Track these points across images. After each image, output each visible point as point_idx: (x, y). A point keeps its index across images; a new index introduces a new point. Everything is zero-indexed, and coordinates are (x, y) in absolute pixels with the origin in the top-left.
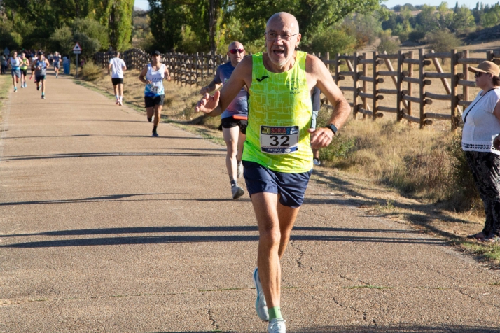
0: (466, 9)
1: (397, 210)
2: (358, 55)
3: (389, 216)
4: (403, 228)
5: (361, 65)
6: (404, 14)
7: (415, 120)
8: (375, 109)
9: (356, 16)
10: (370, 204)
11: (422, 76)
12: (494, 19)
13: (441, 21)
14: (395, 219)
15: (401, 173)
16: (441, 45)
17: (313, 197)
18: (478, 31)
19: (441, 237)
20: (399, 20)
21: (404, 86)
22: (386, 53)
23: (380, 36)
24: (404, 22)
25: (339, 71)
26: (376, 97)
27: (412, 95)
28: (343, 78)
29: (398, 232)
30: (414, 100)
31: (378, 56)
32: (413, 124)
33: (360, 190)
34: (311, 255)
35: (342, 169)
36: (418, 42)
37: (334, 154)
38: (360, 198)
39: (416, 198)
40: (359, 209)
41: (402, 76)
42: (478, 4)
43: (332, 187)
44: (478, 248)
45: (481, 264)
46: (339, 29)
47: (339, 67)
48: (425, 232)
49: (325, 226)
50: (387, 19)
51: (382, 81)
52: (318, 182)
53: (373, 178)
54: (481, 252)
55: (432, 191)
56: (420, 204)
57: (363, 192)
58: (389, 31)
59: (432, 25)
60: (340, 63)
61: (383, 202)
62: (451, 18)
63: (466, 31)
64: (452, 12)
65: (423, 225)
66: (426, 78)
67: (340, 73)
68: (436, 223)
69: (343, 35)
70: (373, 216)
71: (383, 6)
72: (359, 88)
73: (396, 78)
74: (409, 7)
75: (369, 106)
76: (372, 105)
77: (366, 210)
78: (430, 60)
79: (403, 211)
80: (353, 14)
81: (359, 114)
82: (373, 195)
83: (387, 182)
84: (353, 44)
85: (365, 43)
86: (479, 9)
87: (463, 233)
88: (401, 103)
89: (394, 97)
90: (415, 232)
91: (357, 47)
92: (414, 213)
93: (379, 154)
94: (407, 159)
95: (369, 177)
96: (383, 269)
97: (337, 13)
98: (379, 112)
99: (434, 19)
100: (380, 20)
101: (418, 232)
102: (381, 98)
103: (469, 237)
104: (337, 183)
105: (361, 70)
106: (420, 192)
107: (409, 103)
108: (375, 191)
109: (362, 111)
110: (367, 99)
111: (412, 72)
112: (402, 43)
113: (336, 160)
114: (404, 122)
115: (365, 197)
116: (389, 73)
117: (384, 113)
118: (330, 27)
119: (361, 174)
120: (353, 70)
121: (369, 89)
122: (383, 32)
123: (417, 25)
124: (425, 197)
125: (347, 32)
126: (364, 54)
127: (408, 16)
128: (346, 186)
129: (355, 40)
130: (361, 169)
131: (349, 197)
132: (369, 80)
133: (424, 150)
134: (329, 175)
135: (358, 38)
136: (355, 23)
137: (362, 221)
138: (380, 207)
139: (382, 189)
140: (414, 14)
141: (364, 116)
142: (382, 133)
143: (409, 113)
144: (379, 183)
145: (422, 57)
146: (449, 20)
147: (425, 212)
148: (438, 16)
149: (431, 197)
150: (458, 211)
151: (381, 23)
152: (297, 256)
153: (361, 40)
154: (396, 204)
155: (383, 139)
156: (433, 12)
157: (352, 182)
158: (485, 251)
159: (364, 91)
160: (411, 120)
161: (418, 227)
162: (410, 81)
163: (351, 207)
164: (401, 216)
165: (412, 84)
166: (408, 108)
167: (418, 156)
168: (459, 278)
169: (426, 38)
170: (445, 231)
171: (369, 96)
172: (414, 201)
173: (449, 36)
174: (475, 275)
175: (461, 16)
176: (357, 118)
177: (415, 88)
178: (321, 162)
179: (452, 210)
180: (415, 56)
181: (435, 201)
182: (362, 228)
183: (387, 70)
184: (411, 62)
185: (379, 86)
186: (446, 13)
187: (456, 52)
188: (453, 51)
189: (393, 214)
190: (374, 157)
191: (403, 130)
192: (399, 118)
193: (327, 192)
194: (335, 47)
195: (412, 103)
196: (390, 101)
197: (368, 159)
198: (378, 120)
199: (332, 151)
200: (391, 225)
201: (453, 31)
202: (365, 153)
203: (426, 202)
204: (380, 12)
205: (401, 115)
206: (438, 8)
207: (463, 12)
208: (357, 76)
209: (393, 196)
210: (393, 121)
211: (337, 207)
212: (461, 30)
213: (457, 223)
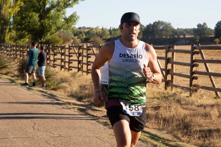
0: (106, 29)
1: (75, 106)
2: (63, 46)
3: (72, 109)
4: (77, 113)
5: (64, 50)
6: (82, 30)
7: (85, 72)
8: (69, 67)
9: (64, 31)
10: (64, 104)
11: (88, 54)
12: (117, 33)
13: (97, 33)
14: (74, 110)
15: (78, 92)
16: (96, 43)
17: (42, 102)
18: (111, 38)
19: (91, 117)
20: (81, 33)
21: (80, 58)
22: (74, 45)
23: (73, 39)
24: (82, 33)
25: (55, 52)
26: (70, 62)
27: (84, 62)
28: (57, 55)
29: (74, 115)
30: (85, 64)
31: (71, 46)
32: (84, 73)
33: (61, 99)
34: (39, 124)
35: (54, 91)
36: (87, 42)
37: (51, 84)
38: (61, 102)
39: (83, 102)
40: (60, 106)
41: (80, 55)
42: (111, 27)
43: (49, 98)
44: (105, 121)
45: (105, 127)
46: (56, 35)
47: (55, 51)
48: (85, 115)
49: (46, 113)
50: (75, 32)
51: (72, 56)
52: (44, 95)
53: (67, 94)
54: (106, 122)
55: (89, 99)
56: (84, 104)
57: (62, 100)
58: (76, 37)
59: (93, 35)
60: (55, 49)
61: (69, 103)
62: (101, 32)
63: (106, 38)
64: (101, 30)
65: (84, 112)
66: (89, 55)
67: (55, 53)
68: (90, 112)
69: (57, 38)
70: (65, 109)
71: (74, 27)
72: (63, 59)
73: (78, 55)
74: (84, 28)
75: (67, 66)
76: (68, 65)
77: (62, 106)
78: (91, 48)
79: (77, 107)
80: (62, 30)
81: (63, 69)
82: (66, 101)
83: (72, 96)
84: (61, 42)
85: (67, 41)
86: (111, 29)
87: (100, 115)
88: (80, 65)
89: (77, 62)
90: (81, 115)
91: (63, 43)
92: (81, 107)
93: (70, 85)
94: (80, 87)
95: (65, 94)
96: (67, 130)
97: (55, 29)
98: (71, 68)
99: (94, 33)
100: (73, 32)
101: (83, 115)
102: (72, 63)
103: (102, 117)
104: (52, 96)
105: (64, 52)
106: (85, 99)
107: (82, 65)
108: (67, 99)
109: (64, 68)
110: (66, 63)
111: (84, 53)
112: (81, 41)
113: (52, 87)
114: (80, 72)
115: (63, 101)
116: (75, 53)
117: (73, 69)
118: (53, 35)
119: (62, 92)
120: (61, 52)
121: (67, 59)
122: (74, 37)
123: (87, 35)
124: (87, 101)
125: (60, 37)
126: (65, 46)
127: (84, 31)
128: (55, 97)
129: (63, 40)
130: (62, 91)
131: (56, 102)
132: (67, 56)
133: (87, 83)
134: (49, 93)
135: (64, 39)
136: (63, 33)
137: (60, 111)
138: (68, 105)
139: (70, 98)
140: (86, 30)
141: (65, 70)
142: (71, 76)
143: (82, 69)
144: (69, 96)
145: (88, 47)
146: (100, 34)
147: (86, 107)
148: (96, 32)
149: (89, 102)
150: (99, 107)
151: (73, 34)
152: (33, 125)
153: (65, 40)
154: (74, 104)
155: (72, 79)
156: (94, 30)
157: (58, 95)
158: (108, 122)
159: (65, 60)
160: (83, 71)
161: (82, 113)
162: (83, 56)
163: (57, 106)
164: (76, 109)
165: (84, 58)
166: (82, 66)
167: (85, 86)
168: (97, 133)
169: (91, 40)
170: (93, 114)
171: (67, 62)
172: (82, 103)
173: (100, 39)
174: (103, 131)
175: (104, 32)
176: (62, 71)
177: (85, 59)
178: (46, 88)
179: (96, 107)
180: (85, 47)
181: (90, 103)
182: (60, 113)
183: (74, 52)
184: (83, 49)
185: (71, 58)
186: (99, 30)
187: (101, 45)
188: (99, 45)
189: (73, 108)
190: (68, 86)
191: (80, 75)
192: (78, 71)
193: (48, 100)
194: (55, 43)
195: (84, 65)
196: (75, 64)
197: (65, 86)
198: (70, 71)
199: (51, 83)
200: (72, 112)
201: (101, 37)
202: (64, 84)
203: (87, 103)
204: (73, 29)
205: (79, 70)
206: (96, 29)
207: (105, 30)
208: (62, 54)
209: (74, 101)
210: (76, 72)
211: (51, 105)
212: (104, 37)
213: (98, 111)
